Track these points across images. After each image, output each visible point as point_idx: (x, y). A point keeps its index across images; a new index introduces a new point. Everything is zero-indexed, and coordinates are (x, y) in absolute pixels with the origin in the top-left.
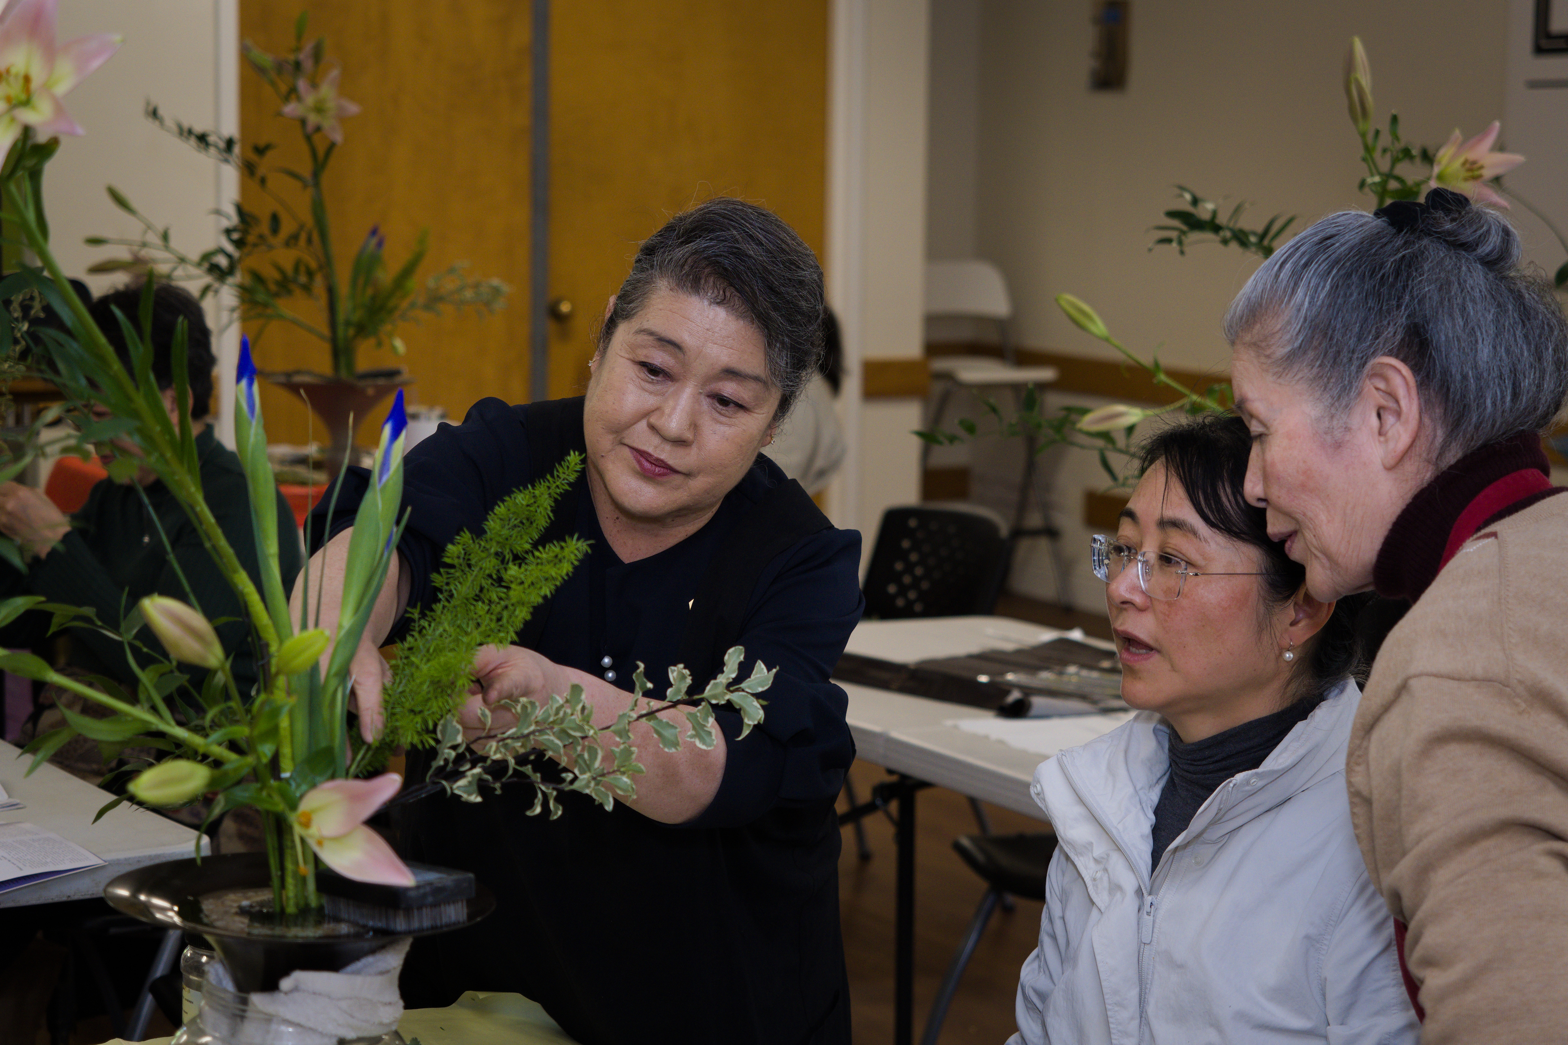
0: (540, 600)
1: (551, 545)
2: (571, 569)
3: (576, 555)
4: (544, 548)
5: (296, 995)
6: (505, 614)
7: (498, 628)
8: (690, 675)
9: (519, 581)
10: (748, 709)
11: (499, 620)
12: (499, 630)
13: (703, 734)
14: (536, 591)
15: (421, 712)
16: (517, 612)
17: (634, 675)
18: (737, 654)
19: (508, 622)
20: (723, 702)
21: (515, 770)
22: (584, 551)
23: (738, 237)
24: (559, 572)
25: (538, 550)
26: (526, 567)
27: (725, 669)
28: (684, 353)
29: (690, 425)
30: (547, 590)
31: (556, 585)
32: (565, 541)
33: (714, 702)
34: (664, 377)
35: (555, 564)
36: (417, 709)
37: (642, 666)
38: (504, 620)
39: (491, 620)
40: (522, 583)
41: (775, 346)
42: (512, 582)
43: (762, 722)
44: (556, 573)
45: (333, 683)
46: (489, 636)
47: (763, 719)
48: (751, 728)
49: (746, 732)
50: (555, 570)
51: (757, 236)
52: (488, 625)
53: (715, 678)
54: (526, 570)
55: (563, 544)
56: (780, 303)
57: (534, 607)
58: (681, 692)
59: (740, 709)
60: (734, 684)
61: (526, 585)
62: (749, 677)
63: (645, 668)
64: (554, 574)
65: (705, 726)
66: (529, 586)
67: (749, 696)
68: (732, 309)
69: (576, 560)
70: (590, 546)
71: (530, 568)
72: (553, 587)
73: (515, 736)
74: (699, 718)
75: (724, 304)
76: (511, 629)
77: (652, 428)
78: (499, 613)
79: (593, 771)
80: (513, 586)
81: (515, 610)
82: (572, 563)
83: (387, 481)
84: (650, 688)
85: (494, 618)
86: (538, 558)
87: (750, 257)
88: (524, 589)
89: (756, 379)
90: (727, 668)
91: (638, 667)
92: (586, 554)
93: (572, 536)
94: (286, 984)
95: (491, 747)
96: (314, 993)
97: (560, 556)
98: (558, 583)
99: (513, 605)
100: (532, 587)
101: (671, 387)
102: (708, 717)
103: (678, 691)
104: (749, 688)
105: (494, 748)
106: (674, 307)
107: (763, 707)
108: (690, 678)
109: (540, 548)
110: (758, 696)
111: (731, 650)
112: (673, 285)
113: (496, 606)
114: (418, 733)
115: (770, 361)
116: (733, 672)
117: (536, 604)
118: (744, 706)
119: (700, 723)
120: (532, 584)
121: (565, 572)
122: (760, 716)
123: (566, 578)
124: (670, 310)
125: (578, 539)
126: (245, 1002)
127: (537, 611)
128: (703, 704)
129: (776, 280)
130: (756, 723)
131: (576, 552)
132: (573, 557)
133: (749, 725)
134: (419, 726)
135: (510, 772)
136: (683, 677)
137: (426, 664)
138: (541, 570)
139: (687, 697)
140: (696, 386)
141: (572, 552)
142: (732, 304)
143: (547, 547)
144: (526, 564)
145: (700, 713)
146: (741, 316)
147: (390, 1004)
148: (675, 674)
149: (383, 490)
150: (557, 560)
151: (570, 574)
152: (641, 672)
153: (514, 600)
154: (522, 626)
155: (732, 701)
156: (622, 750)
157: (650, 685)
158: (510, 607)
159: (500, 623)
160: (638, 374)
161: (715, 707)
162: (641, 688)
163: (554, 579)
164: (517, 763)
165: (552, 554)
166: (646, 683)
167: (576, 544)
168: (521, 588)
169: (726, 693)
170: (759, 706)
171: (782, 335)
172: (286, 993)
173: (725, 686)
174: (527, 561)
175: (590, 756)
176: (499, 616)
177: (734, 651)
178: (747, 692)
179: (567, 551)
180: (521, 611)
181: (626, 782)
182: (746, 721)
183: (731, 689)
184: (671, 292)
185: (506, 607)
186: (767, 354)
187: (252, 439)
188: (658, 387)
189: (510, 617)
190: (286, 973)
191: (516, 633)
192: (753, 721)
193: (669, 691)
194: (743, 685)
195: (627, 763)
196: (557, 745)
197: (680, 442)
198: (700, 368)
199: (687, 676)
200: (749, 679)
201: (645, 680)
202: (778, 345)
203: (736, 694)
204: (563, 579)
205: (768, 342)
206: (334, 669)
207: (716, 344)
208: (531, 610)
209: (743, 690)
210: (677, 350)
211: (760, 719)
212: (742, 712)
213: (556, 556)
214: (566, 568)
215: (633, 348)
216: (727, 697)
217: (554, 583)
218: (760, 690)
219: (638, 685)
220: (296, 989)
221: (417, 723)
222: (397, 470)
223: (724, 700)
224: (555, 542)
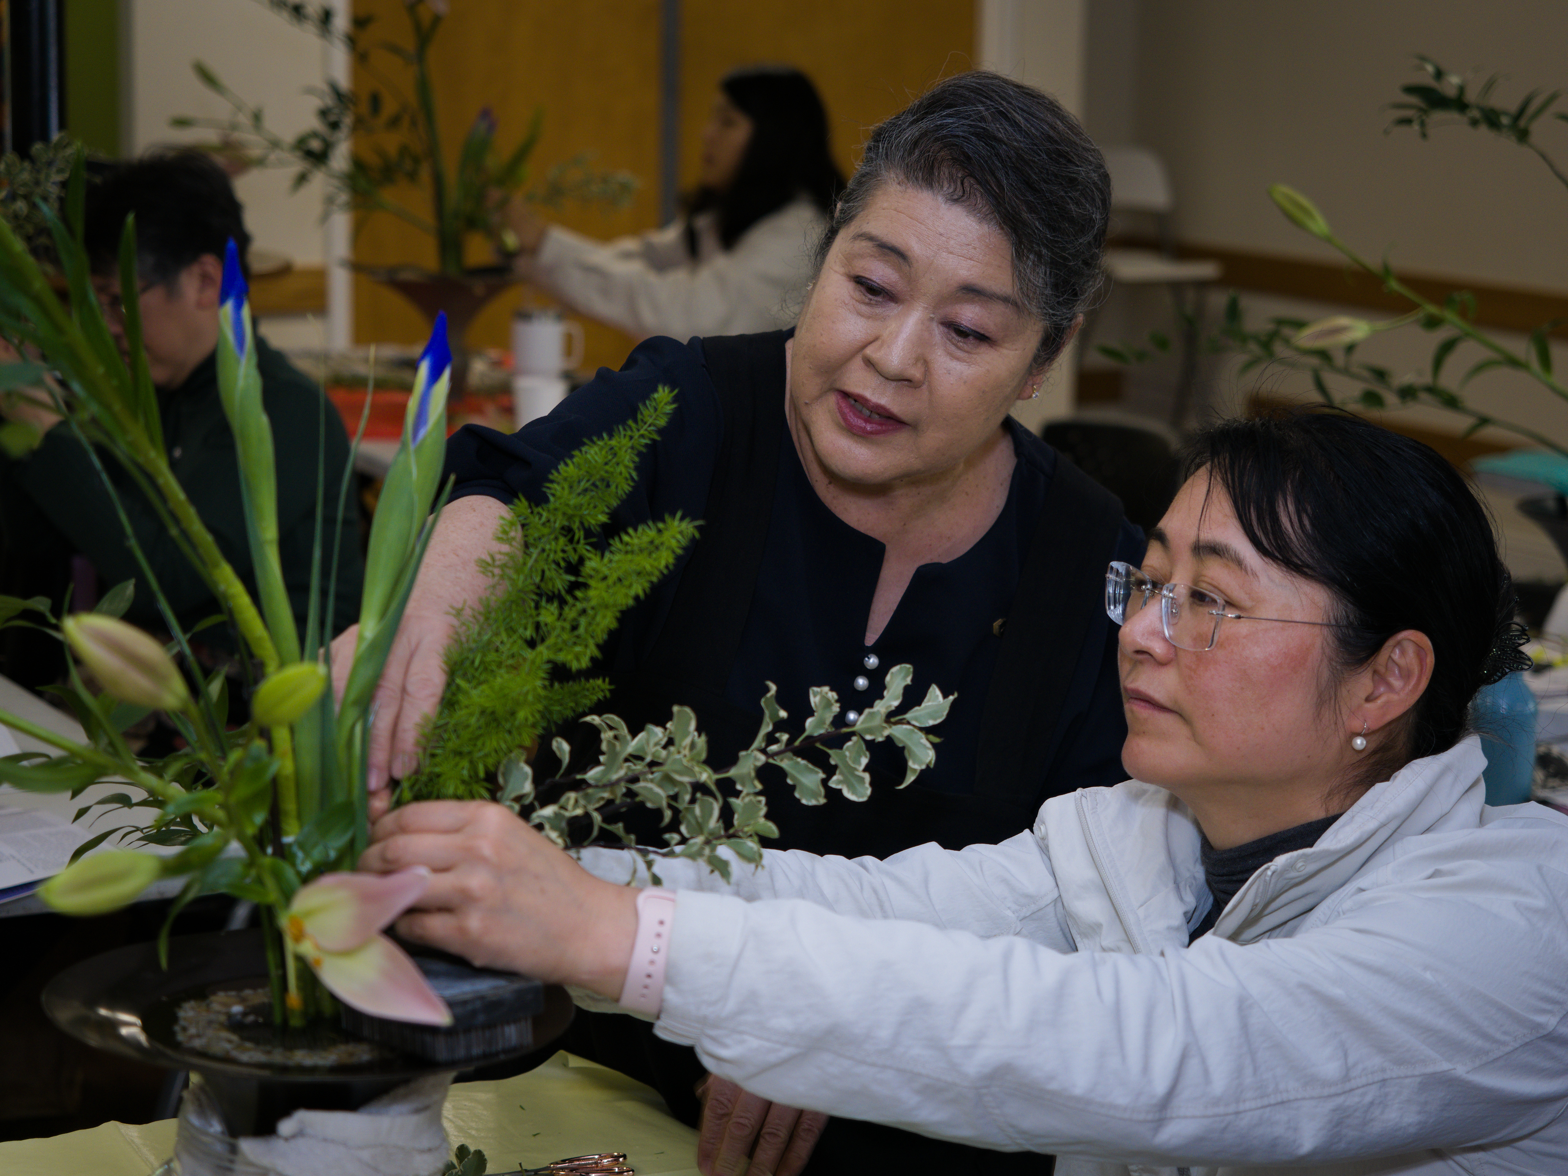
0: (631, 602)
1: (646, 528)
2: (671, 560)
3: (678, 541)
4: (636, 530)
5: (300, 1142)
6: (583, 621)
7: (574, 640)
8: (837, 701)
9: (601, 575)
10: (914, 748)
11: (574, 628)
12: (575, 644)
13: (853, 780)
14: (624, 591)
15: (470, 753)
16: (598, 618)
17: (763, 701)
18: (902, 675)
19: (586, 630)
20: (880, 739)
21: (601, 829)
22: (690, 535)
23: (985, 113)
24: (656, 564)
25: (627, 533)
26: (611, 556)
27: (885, 693)
28: (910, 264)
29: (917, 360)
30: (638, 588)
31: (652, 582)
32: (664, 521)
33: (868, 737)
34: (884, 297)
35: (650, 554)
36: (466, 749)
37: (773, 688)
38: (581, 630)
39: (563, 629)
40: (605, 578)
41: (1028, 258)
42: (591, 577)
43: (932, 766)
44: (652, 566)
45: (352, 714)
46: (560, 650)
47: (933, 762)
48: (917, 774)
49: (910, 778)
50: (651, 561)
51: (1014, 116)
52: (558, 636)
53: (871, 706)
54: (611, 561)
55: (661, 525)
56: (1038, 203)
57: (622, 612)
58: (824, 723)
59: (903, 748)
60: (895, 716)
61: (610, 581)
62: (919, 704)
63: (777, 692)
64: (648, 567)
65: (856, 769)
66: (615, 583)
67: (916, 730)
68: (972, 209)
69: (679, 548)
70: (697, 528)
71: (616, 558)
72: (647, 585)
73: (600, 784)
74: (848, 759)
75: (963, 201)
76: (591, 643)
77: (869, 363)
78: (575, 619)
79: (706, 832)
80: (592, 583)
81: (595, 615)
82: (674, 552)
83: (424, 440)
84: (783, 718)
85: (567, 626)
86: (627, 544)
87: (999, 141)
88: (608, 587)
89: (1005, 300)
90: (888, 692)
91: (768, 690)
92: (693, 540)
93: (673, 515)
94: (286, 1126)
95: (568, 799)
96: (325, 1140)
97: (657, 542)
98: (655, 579)
99: (593, 608)
100: (618, 585)
101: (893, 309)
102: (860, 756)
103: (821, 722)
104: (916, 719)
105: (572, 802)
106: (900, 205)
107: (935, 746)
108: (838, 705)
109: (631, 531)
110: (928, 731)
111: (895, 669)
112: (902, 177)
113: (571, 609)
114: (463, 782)
115: (1019, 275)
116: (896, 699)
117: (624, 608)
118: (909, 743)
119: (849, 765)
120: (620, 580)
121: (663, 563)
122: (929, 759)
123: (665, 572)
124: (895, 210)
125: (682, 519)
126: (234, 1150)
127: (625, 616)
128: (854, 738)
129: (1035, 173)
130: (924, 767)
131: (679, 537)
132: (674, 543)
133: (915, 770)
134: (465, 772)
135: (595, 832)
136: (828, 704)
137: (475, 688)
138: (631, 561)
139: (833, 729)
140: (927, 308)
141: (674, 537)
142: (974, 203)
143: (640, 529)
144: (611, 552)
145: (850, 752)
146: (983, 219)
147: (430, 1150)
148: (818, 699)
149: (418, 450)
150: (654, 547)
151: (671, 567)
152: (772, 696)
153: (593, 603)
154: (605, 636)
155: (893, 737)
156: (745, 804)
157: (783, 714)
158: (591, 612)
159: (576, 633)
160: (852, 293)
161: (871, 746)
162: (771, 718)
163: (650, 574)
164: (605, 820)
165: (646, 539)
166: (778, 711)
167: (679, 526)
168: (602, 585)
169: (885, 728)
170: (929, 745)
171: (1038, 244)
172: (287, 1139)
173: (884, 717)
174: (613, 549)
175: (702, 811)
176: (575, 623)
177: (898, 670)
178: (914, 726)
179: (667, 535)
180: (604, 617)
181: (752, 848)
182: (911, 764)
183: (893, 720)
184: (898, 186)
185: (584, 612)
186: (1014, 267)
187: (241, 383)
188: (878, 310)
189: (590, 624)
190: (286, 1112)
191: (598, 646)
192: (920, 764)
193: (809, 722)
194: (908, 716)
195: (752, 822)
196: (658, 794)
197: (903, 381)
198: (931, 285)
199: (833, 701)
200: (917, 708)
201: (777, 707)
202: (1031, 257)
203: (899, 726)
204: (662, 573)
205: (1017, 251)
206: (352, 696)
207: (951, 253)
208: (618, 615)
209: (908, 723)
210: (901, 261)
211: (930, 762)
212: (906, 753)
213: (652, 542)
214: (665, 559)
215: (849, 258)
216: (886, 733)
217: (648, 578)
218: (931, 723)
219: (767, 713)
220: (300, 1134)
221: (463, 768)
222: (438, 423)
223: (882, 736)
224: (650, 523)
